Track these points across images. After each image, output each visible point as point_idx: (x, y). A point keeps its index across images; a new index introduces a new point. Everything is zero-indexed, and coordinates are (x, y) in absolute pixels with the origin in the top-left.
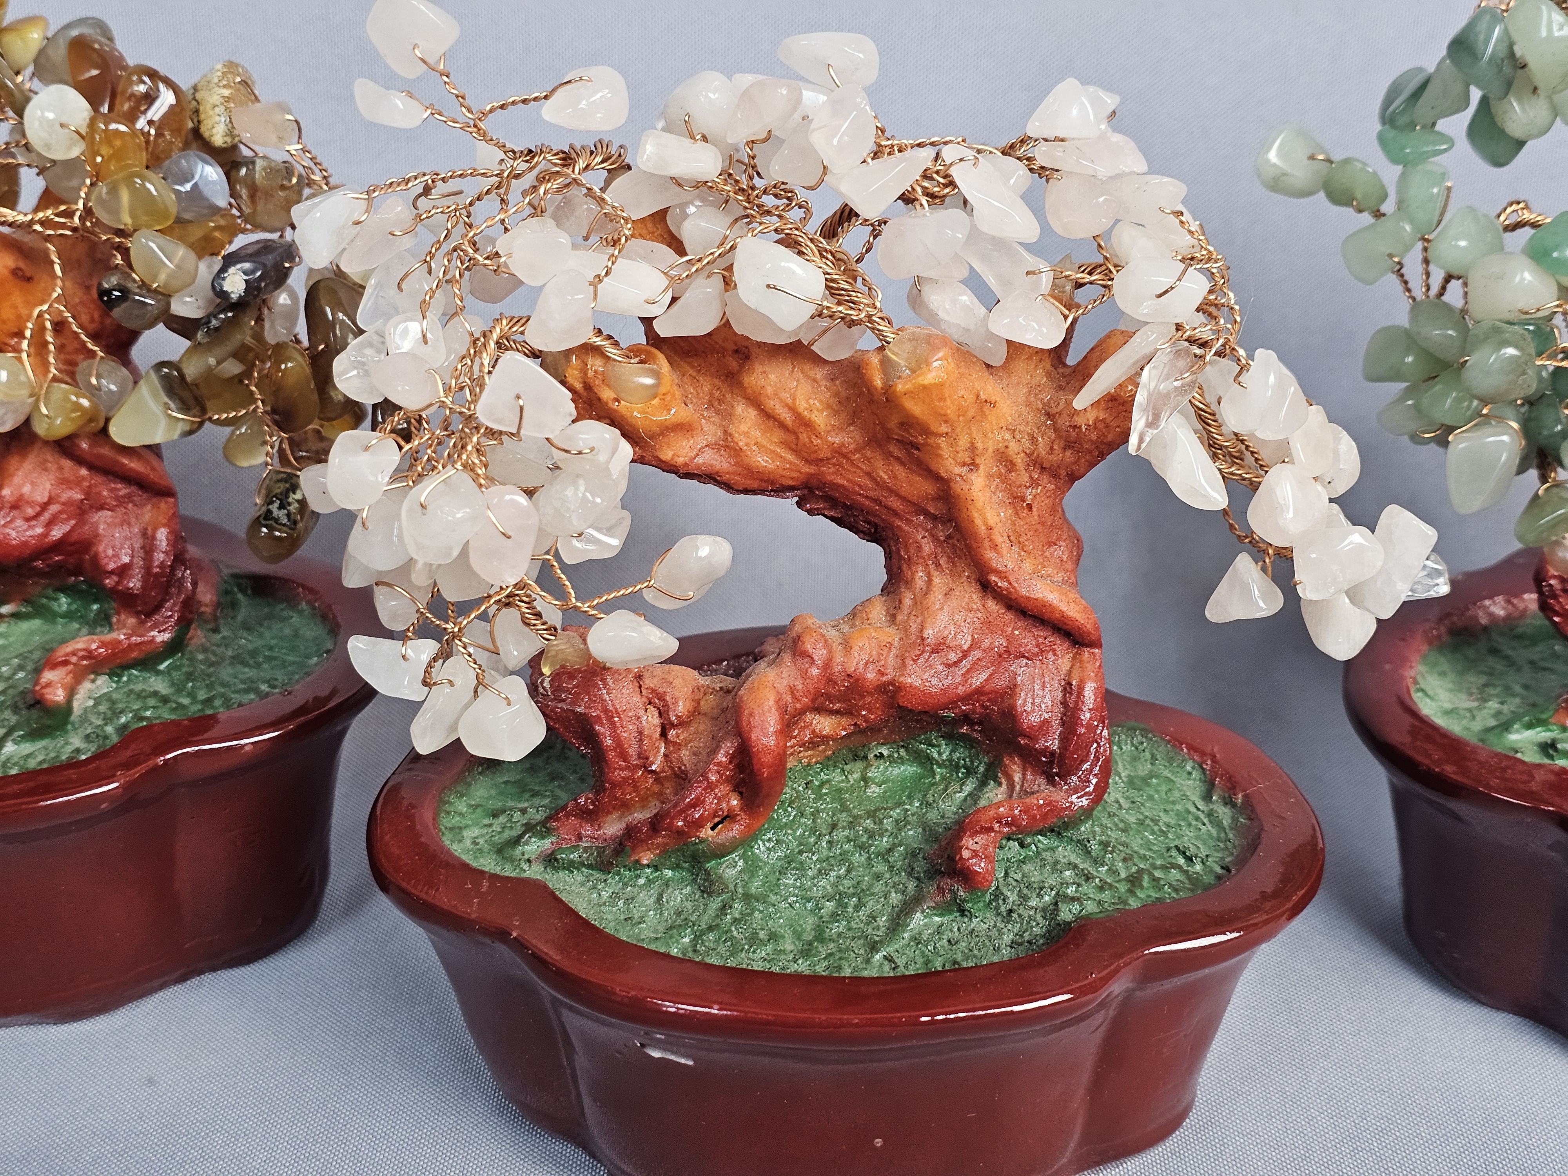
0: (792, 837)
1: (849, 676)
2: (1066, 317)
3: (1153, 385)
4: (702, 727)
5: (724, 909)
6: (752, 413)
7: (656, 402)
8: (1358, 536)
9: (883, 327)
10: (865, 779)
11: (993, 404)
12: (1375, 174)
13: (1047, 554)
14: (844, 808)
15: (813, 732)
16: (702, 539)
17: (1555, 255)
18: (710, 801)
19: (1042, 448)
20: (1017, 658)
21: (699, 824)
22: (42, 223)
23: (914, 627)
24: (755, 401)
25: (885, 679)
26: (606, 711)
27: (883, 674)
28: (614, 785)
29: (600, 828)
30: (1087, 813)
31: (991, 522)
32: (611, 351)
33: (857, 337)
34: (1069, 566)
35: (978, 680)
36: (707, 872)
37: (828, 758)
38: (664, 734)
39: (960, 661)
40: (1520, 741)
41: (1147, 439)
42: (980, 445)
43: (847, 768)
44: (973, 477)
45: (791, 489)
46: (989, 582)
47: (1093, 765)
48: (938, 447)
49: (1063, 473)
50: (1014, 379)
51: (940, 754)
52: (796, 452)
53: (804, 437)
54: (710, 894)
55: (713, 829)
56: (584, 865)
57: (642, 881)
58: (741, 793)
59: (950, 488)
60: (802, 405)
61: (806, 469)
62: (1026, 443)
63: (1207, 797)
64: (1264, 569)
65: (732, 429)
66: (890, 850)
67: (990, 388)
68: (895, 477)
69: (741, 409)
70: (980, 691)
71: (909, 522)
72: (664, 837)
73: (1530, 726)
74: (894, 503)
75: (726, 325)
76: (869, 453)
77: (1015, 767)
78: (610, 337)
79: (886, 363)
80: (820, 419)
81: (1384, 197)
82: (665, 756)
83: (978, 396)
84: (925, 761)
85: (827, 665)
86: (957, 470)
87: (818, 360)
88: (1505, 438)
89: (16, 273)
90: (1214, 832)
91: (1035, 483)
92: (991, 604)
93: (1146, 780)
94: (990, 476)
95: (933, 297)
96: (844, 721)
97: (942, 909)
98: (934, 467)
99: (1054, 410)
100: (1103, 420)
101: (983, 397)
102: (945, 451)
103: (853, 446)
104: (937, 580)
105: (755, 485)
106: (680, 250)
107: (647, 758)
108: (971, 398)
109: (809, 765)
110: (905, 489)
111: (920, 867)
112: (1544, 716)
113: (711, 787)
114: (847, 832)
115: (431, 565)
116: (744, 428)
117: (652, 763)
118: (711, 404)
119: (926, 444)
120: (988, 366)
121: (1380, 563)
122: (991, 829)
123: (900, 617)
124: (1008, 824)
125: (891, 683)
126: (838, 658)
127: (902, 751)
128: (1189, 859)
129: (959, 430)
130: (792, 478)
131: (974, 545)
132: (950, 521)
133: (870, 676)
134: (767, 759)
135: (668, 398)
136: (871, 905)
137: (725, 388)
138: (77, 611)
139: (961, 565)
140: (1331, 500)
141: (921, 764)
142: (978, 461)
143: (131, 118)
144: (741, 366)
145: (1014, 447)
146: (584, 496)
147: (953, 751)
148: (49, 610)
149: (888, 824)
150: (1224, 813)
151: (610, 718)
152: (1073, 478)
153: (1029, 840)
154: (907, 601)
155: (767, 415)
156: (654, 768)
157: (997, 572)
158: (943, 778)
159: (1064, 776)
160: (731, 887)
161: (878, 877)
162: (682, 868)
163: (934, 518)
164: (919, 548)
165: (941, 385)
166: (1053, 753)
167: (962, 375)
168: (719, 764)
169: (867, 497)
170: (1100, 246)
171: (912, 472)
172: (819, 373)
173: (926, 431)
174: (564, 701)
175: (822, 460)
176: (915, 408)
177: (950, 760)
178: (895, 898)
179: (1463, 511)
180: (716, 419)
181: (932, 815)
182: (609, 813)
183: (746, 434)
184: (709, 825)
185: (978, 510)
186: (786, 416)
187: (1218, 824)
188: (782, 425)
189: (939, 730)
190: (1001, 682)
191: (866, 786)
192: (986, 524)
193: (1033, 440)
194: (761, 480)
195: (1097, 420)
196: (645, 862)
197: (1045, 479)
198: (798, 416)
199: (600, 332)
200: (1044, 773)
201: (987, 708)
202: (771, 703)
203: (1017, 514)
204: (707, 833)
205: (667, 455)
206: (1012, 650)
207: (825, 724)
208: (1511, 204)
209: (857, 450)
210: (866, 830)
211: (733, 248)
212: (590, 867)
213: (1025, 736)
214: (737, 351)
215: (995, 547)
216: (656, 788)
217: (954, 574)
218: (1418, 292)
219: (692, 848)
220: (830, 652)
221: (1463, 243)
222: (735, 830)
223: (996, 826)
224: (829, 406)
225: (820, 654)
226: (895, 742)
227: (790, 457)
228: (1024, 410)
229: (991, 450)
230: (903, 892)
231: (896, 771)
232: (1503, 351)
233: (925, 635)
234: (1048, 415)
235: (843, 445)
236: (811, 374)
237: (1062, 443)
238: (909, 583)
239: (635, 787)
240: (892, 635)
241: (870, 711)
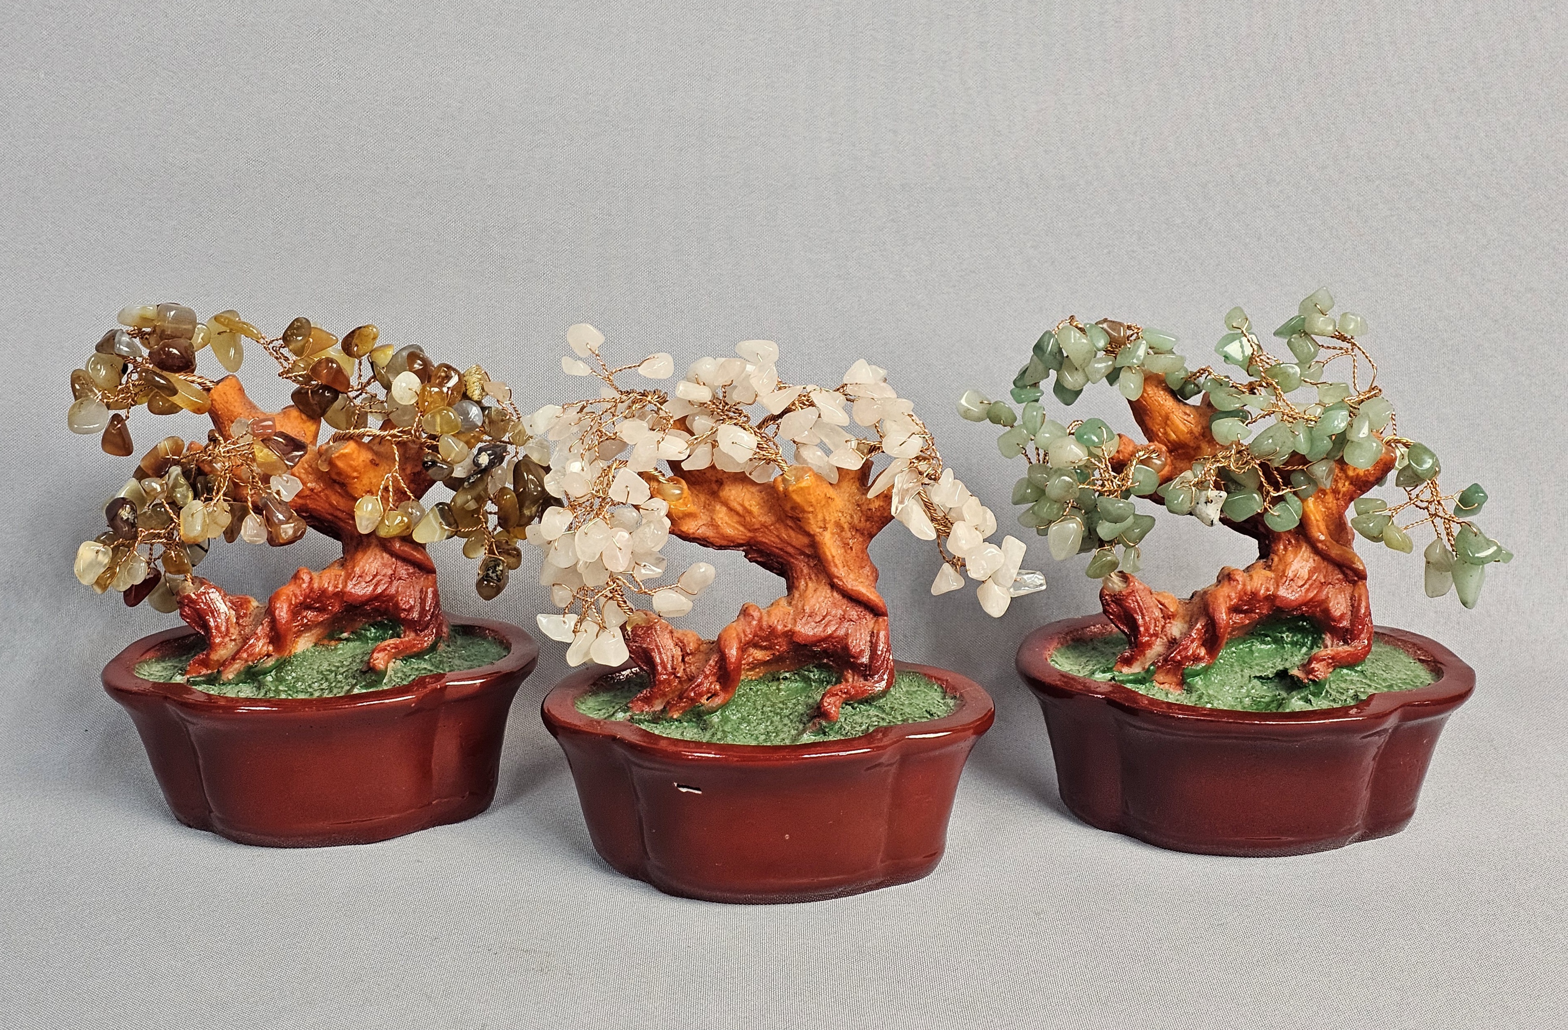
0: (744, 711)
1: (770, 626)
2: (863, 458)
3: (900, 486)
4: (701, 657)
5: (713, 735)
6: (724, 509)
7: (681, 501)
8: (993, 549)
9: (783, 464)
10: (778, 689)
11: (833, 499)
12: (1009, 408)
13: (861, 572)
14: (768, 700)
15: (754, 658)
16: (701, 564)
17: (1085, 437)
18: (706, 685)
19: (856, 521)
20: (848, 621)
21: (701, 695)
22: (390, 436)
23: (800, 606)
24: (725, 504)
25: (786, 629)
26: (657, 646)
27: (786, 627)
28: (661, 682)
29: (652, 707)
30: (884, 693)
31: (834, 554)
32: (661, 479)
33: (771, 471)
34: (871, 578)
35: (829, 631)
36: (705, 721)
37: (761, 678)
38: (683, 660)
39: (821, 621)
40: (1100, 678)
41: (899, 509)
42: (827, 518)
43: (770, 684)
44: (825, 533)
45: (741, 545)
46: (834, 582)
47: (885, 671)
48: (809, 519)
49: (866, 532)
50: (843, 490)
51: (814, 676)
52: (744, 526)
53: (748, 519)
54: (706, 729)
55: (707, 700)
56: (646, 721)
57: (673, 727)
58: (720, 683)
59: (815, 539)
60: (747, 504)
61: (749, 534)
62: (848, 517)
63: (944, 698)
64: (956, 570)
65: (714, 517)
66: (790, 714)
67: (831, 492)
68: (790, 537)
69: (718, 507)
70: (830, 636)
71: (797, 559)
72: (685, 703)
73: (1104, 672)
74: (790, 550)
75: (713, 467)
76: (777, 526)
77: (849, 675)
78: (660, 472)
79: (784, 480)
80: (755, 509)
81: (1015, 419)
82: (684, 670)
83: (826, 495)
84: (807, 680)
85: (760, 620)
86: (818, 530)
87: (754, 483)
88: (1074, 525)
89: (372, 461)
90: (946, 709)
91: (853, 537)
92: (835, 594)
93: (915, 692)
94: (833, 534)
95: (805, 453)
96: (768, 653)
97: (816, 733)
98: (807, 529)
99: (860, 503)
100: (882, 506)
101: (828, 495)
102: (812, 521)
103: (770, 523)
104: (810, 584)
105: (725, 543)
106: (692, 434)
107: (675, 669)
108: (823, 496)
109: (751, 680)
110: (795, 542)
111: (805, 720)
112: (1110, 666)
113: (706, 677)
114: (769, 709)
115: (587, 562)
116: (720, 516)
117: (678, 672)
118: (704, 507)
119: (803, 518)
120: (831, 484)
121: (1003, 561)
122: (837, 694)
123: (794, 602)
124: (845, 693)
125: (790, 631)
126: (765, 618)
127: (796, 676)
128: (932, 715)
129: (817, 511)
130: (742, 539)
131: (826, 565)
132: (816, 557)
133: (780, 627)
134: (733, 660)
135: (686, 500)
136: (782, 736)
137: (711, 499)
138: (380, 635)
139: (821, 577)
140: (984, 541)
141: (805, 682)
142: (827, 526)
143: (441, 385)
144: (719, 488)
145: (843, 520)
146: (653, 532)
147: (820, 675)
148: (366, 636)
149: (790, 705)
150: (951, 703)
151: (659, 649)
152: (871, 536)
153: (856, 705)
154: (797, 595)
155: (731, 509)
156: (679, 675)
157: (838, 577)
158: (815, 687)
159: (872, 676)
160: (716, 727)
161: (785, 725)
162: (693, 722)
163: (808, 556)
164: (802, 571)
165: (808, 488)
166: (866, 665)
167: (817, 486)
168: (710, 665)
169: (777, 548)
170: (878, 431)
171: (798, 533)
172: (754, 489)
173: (803, 511)
174: (637, 642)
175: (756, 529)
176: (797, 498)
177: (820, 679)
178: (793, 732)
179: (1058, 559)
180: (707, 513)
181: (811, 701)
182: (657, 698)
183: (722, 518)
184: (705, 697)
185: (828, 548)
186: (739, 509)
187: (948, 706)
188: (738, 513)
189: (813, 663)
190: (841, 632)
191: (779, 692)
192: (831, 555)
193: (852, 517)
194: (728, 541)
195: (879, 506)
196: (675, 717)
197: (858, 535)
198: (745, 508)
199: (656, 469)
200: (862, 676)
201: (835, 646)
202: (735, 635)
203: (846, 552)
204: (704, 700)
205: (685, 528)
206: (846, 617)
207: (759, 654)
208: (1074, 422)
209: (772, 525)
210: (779, 708)
211: (717, 430)
212: (649, 721)
213: (854, 657)
214: (717, 481)
215: (836, 566)
216: (679, 686)
217: (818, 581)
218: (1034, 461)
219: (697, 709)
220: (761, 614)
221: (1047, 435)
222: (718, 701)
223: (840, 693)
224: (759, 504)
225: (756, 614)
226: (792, 671)
227: (741, 529)
228: (847, 503)
229: (833, 521)
230: (797, 730)
231: (794, 685)
232: (1062, 478)
233: (805, 608)
234: (858, 505)
235: (765, 522)
236: (751, 490)
237: (865, 518)
238: (797, 588)
239: (670, 685)
240: (791, 610)
241: (781, 647)
